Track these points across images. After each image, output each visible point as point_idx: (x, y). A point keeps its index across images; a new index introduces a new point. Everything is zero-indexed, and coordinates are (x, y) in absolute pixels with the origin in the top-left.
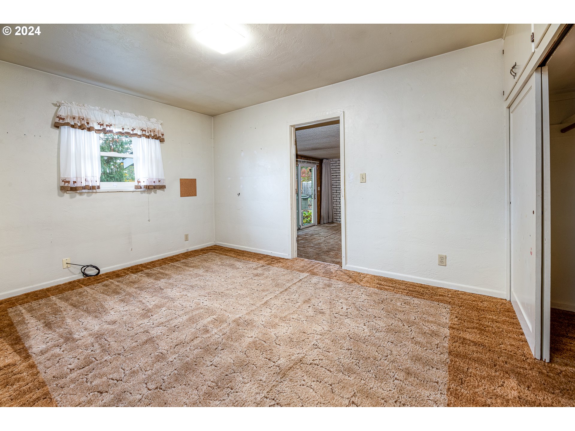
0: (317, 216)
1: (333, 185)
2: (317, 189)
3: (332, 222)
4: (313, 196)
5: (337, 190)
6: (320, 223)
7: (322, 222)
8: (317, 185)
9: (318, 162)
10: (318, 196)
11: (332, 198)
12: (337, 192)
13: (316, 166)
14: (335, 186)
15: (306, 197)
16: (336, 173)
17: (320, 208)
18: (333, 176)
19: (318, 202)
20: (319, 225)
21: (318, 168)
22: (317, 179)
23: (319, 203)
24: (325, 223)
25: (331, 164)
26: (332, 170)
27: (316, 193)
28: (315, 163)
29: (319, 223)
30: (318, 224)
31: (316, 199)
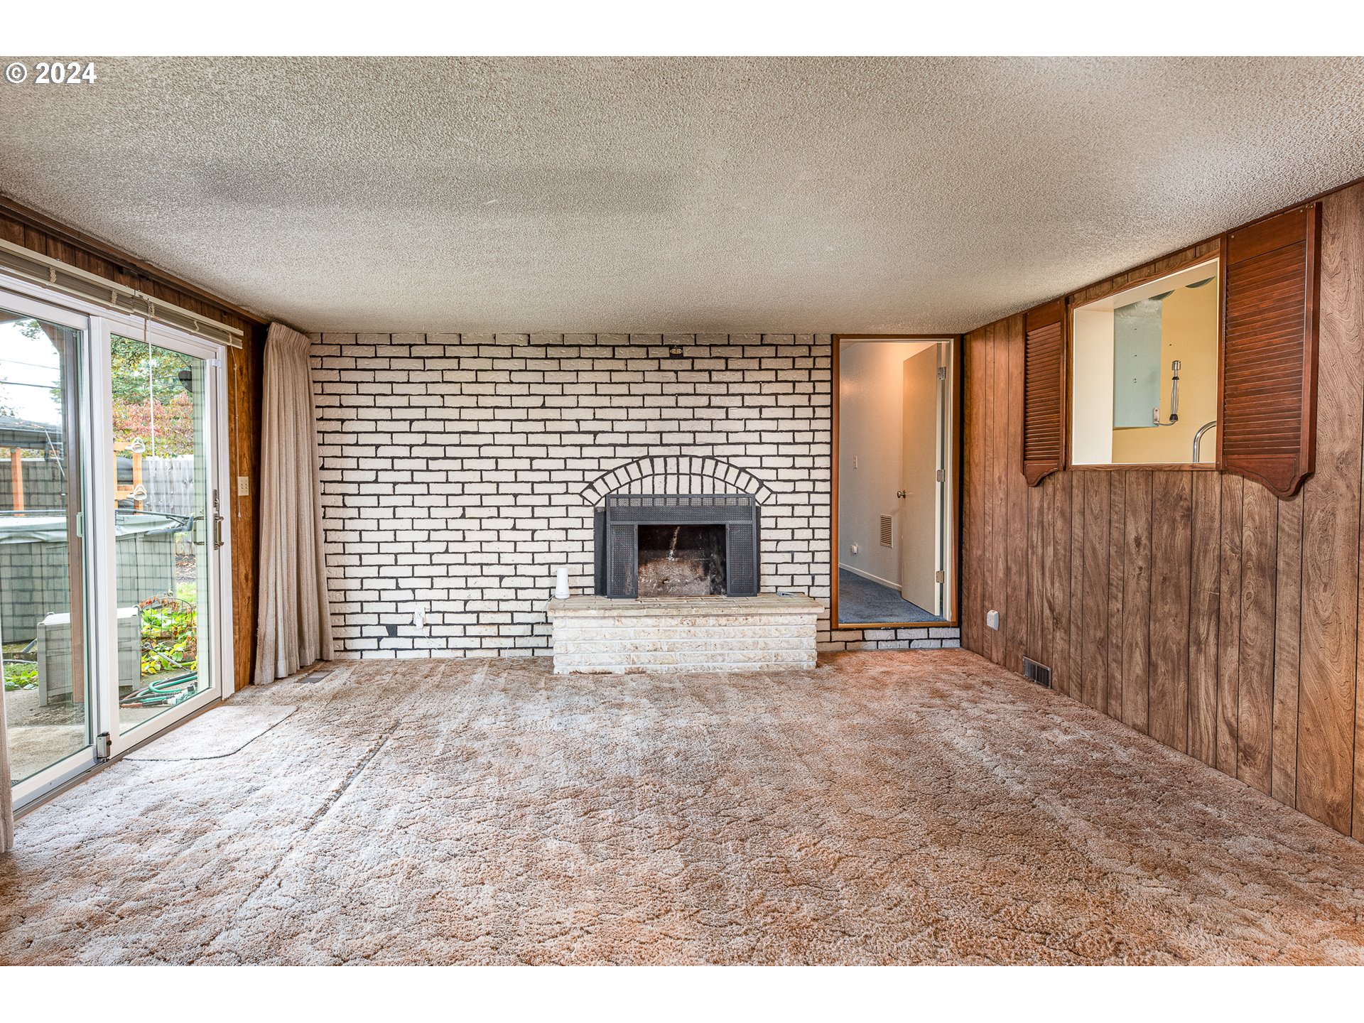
0: (236, 642)
1: (322, 468)
2: (234, 491)
3: (321, 660)
4: (204, 531)
5: (344, 495)
6: (251, 681)
7: (264, 672)
8: (232, 462)
9: (241, 333)
10: (240, 527)
11: (322, 536)
12: (345, 506)
13: (222, 351)
14: (336, 476)
15: (162, 528)
16: (341, 406)
17: (249, 593)
18: (322, 419)
19: (241, 560)
20: (247, 693)
21: (241, 369)
22: (231, 431)
23: (245, 569)
24: (282, 673)
25: (314, 360)
26: (318, 388)
27: (225, 511)
28: (222, 335)
29: (247, 677)
30: (238, 688)
31: (226, 549)
